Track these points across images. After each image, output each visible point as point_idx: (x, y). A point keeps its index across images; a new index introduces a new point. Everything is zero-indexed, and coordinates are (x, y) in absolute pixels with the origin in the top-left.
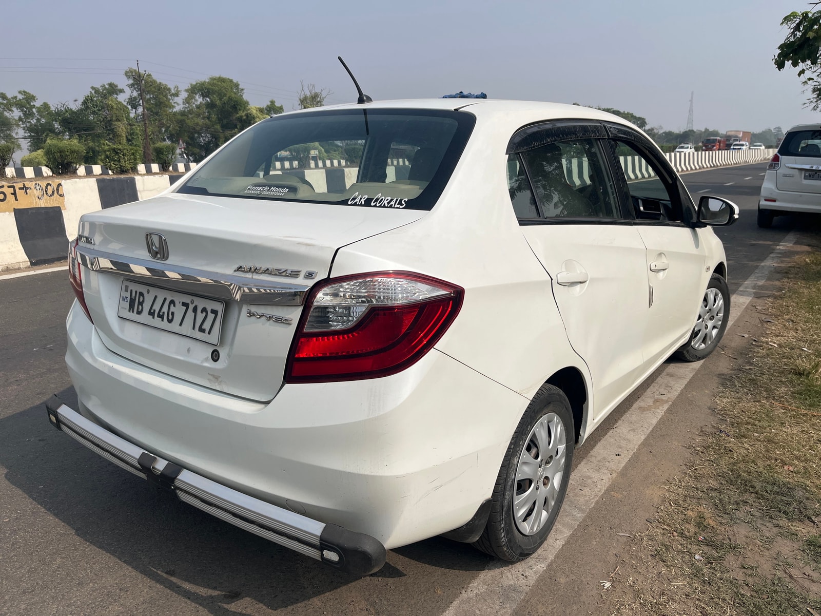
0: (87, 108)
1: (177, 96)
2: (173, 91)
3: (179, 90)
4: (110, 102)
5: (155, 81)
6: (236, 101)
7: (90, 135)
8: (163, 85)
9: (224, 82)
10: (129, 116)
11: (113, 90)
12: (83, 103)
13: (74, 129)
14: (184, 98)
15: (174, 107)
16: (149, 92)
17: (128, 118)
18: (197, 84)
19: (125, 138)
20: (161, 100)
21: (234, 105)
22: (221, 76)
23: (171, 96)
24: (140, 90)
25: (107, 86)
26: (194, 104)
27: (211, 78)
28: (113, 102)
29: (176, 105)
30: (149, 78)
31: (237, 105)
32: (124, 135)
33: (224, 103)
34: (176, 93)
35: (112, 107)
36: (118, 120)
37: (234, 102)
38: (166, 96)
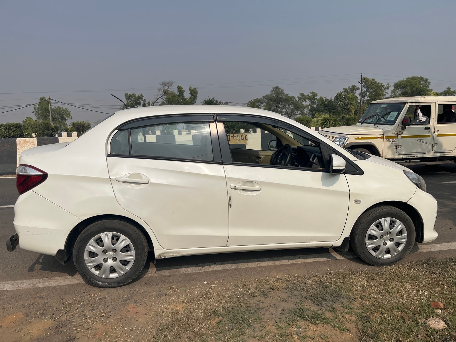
0: (337, 99)
1: (388, 89)
2: (385, 86)
3: (389, 85)
4: (349, 95)
5: (376, 82)
6: (421, 90)
7: (335, 112)
8: (380, 84)
9: (415, 79)
10: (357, 101)
11: (354, 89)
12: (336, 97)
13: (328, 109)
14: (392, 90)
15: (385, 95)
16: (372, 88)
17: (357, 103)
18: (398, 82)
19: (353, 113)
20: (378, 92)
21: (419, 92)
22: (414, 76)
23: (384, 89)
24: (367, 87)
25: (351, 87)
26: (397, 92)
27: (407, 78)
28: (350, 95)
29: (386, 94)
30: (373, 81)
31: (422, 92)
32: (353, 112)
33: (413, 91)
34: (387, 88)
35: (350, 98)
36: (351, 104)
37: (420, 90)
38: (381, 90)
